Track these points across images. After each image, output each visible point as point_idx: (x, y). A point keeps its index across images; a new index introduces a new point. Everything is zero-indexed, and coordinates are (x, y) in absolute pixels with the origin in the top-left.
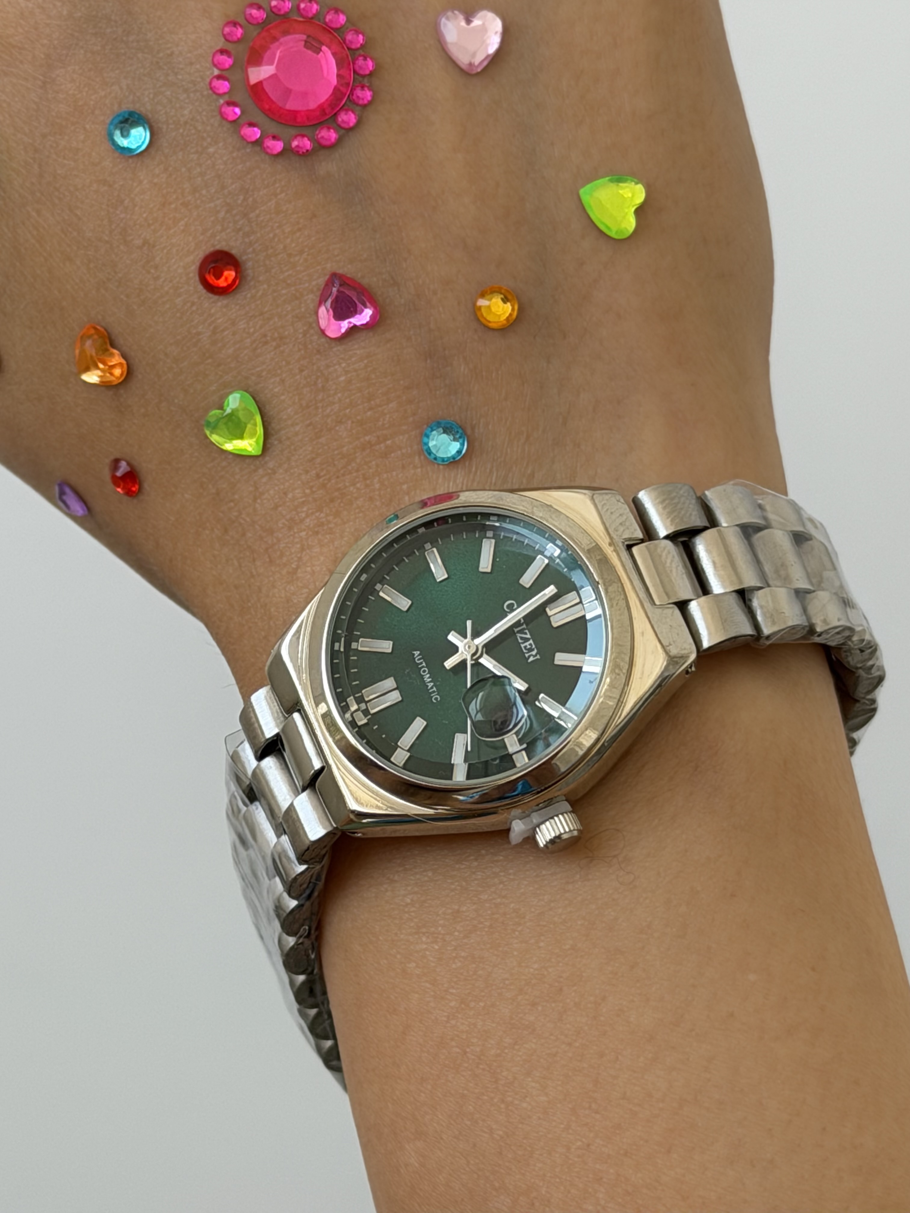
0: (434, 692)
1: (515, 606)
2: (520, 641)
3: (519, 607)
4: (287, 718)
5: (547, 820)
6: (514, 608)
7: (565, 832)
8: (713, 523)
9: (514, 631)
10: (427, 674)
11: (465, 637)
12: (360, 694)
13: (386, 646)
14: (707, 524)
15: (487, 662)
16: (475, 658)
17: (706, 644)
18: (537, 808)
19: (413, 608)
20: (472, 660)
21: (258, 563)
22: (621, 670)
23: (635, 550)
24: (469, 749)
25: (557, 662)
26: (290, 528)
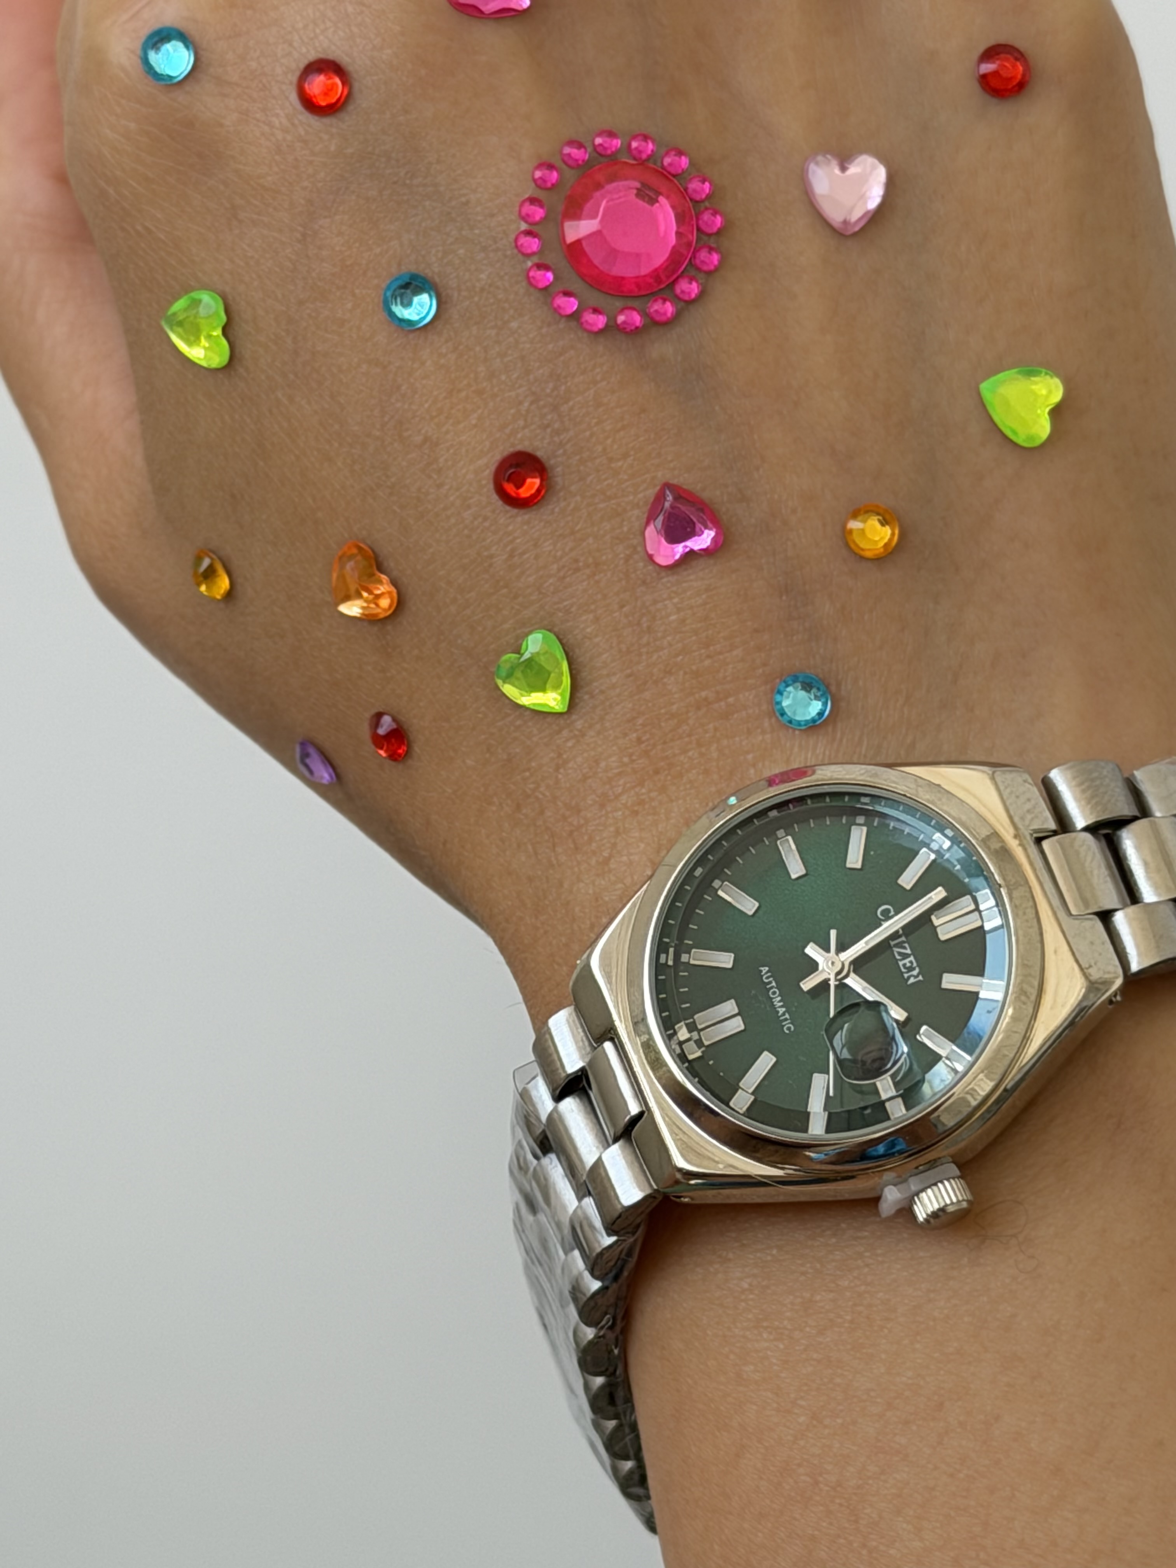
0: (786, 1019)
1: (892, 913)
2: (898, 957)
3: (897, 913)
4: (595, 1048)
5: (929, 1187)
6: (890, 915)
7: (952, 1203)
8: (1144, 811)
9: (889, 944)
10: (777, 997)
11: (827, 950)
12: (691, 1020)
13: (725, 960)
14: (1137, 814)
15: (855, 982)
16: (839, 977)
17: (1135, 967)
18: (916, 1171)
19: (760, 912)
20: (836, 980)
21: (559, 850)
22: (1028, 997)
23: (1045, 844)
24: (831, 1093)
25: (944, 985)
26: (602, 806)
